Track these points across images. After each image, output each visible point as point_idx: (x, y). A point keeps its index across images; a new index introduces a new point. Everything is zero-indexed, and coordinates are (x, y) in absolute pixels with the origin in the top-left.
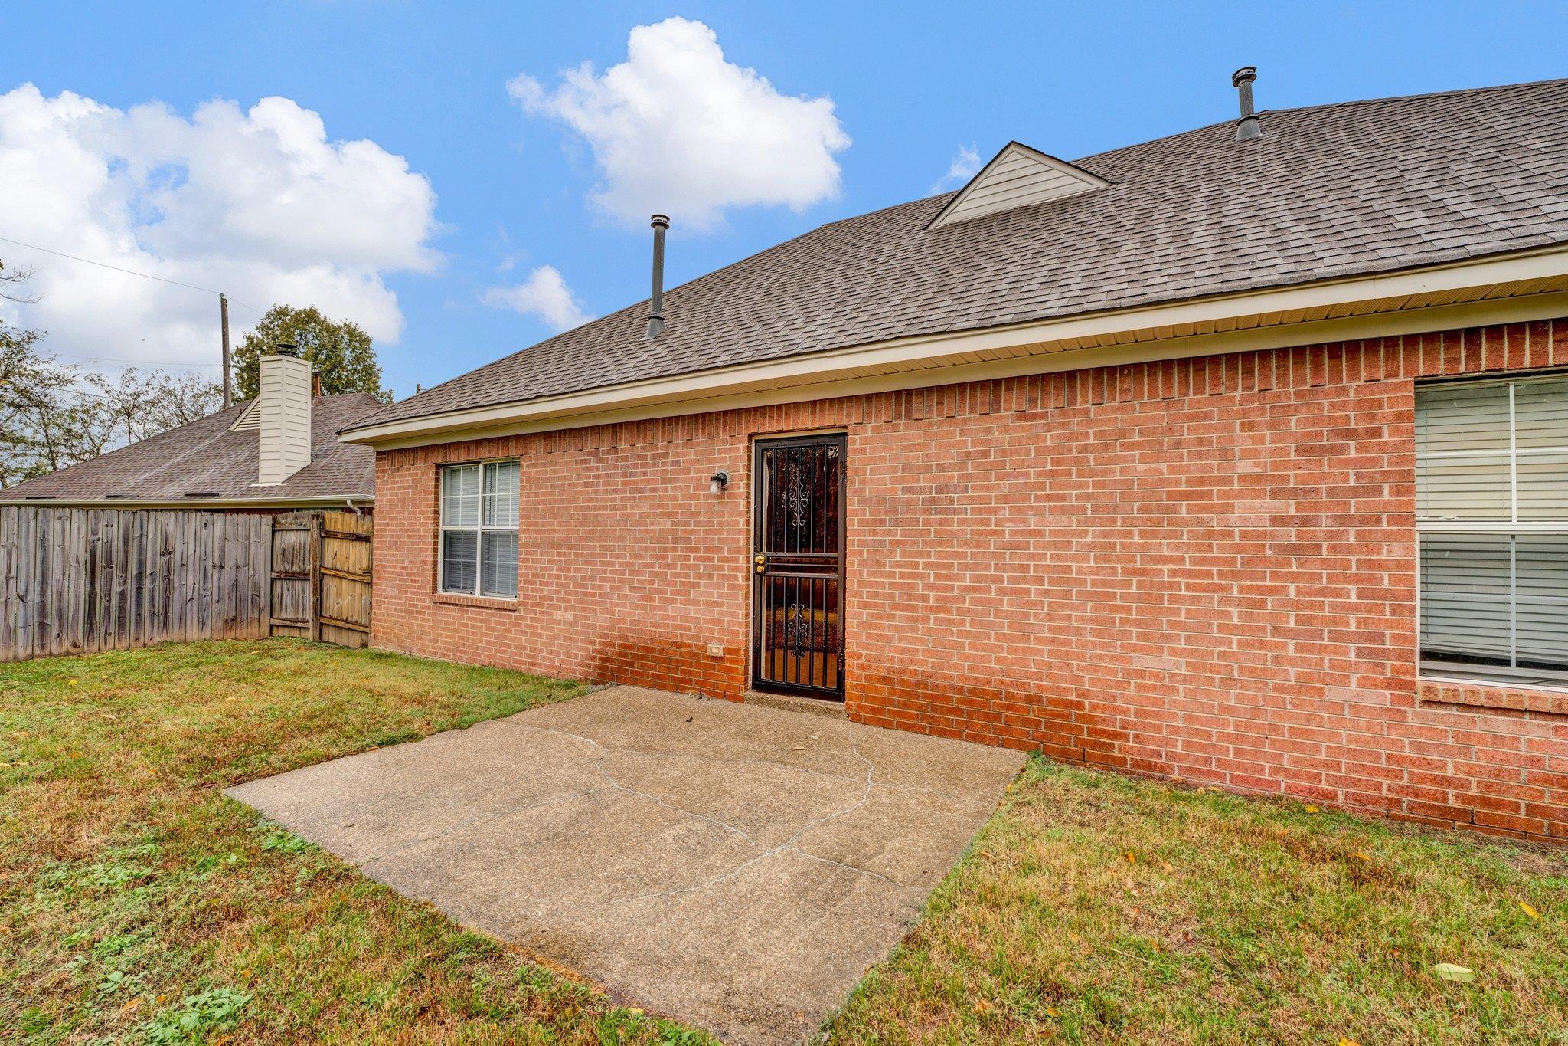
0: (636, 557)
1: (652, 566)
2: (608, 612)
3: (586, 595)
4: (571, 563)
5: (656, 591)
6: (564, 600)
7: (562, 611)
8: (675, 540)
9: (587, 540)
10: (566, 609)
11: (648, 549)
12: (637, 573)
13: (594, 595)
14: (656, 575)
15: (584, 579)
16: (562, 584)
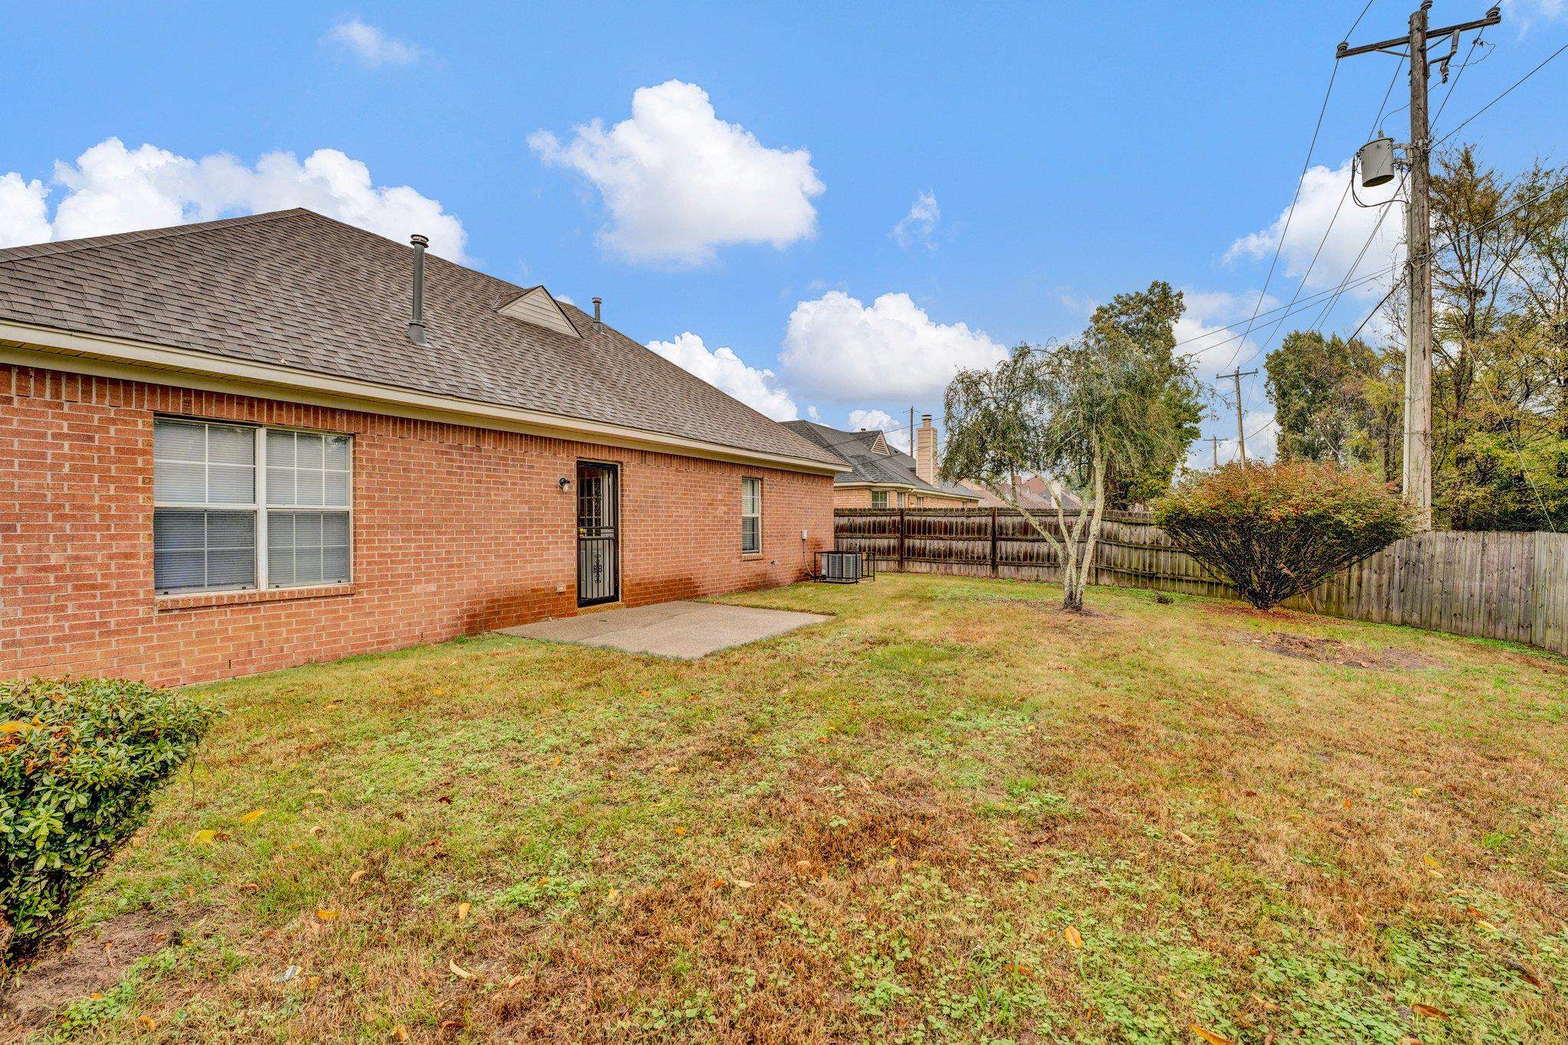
2: (475, 577)
3: (451, 566)
4: (432, 540)
5: (518, 556)
6: (425, 574)
7: (423, 585)
8: (532, 520)
9: (451, 520)
10: (428, 582)
11: (510, 526)
12: (502, 544)
13: (460, 566)
14: (519, 544)
15: (448, 552)
16: (422, 561)
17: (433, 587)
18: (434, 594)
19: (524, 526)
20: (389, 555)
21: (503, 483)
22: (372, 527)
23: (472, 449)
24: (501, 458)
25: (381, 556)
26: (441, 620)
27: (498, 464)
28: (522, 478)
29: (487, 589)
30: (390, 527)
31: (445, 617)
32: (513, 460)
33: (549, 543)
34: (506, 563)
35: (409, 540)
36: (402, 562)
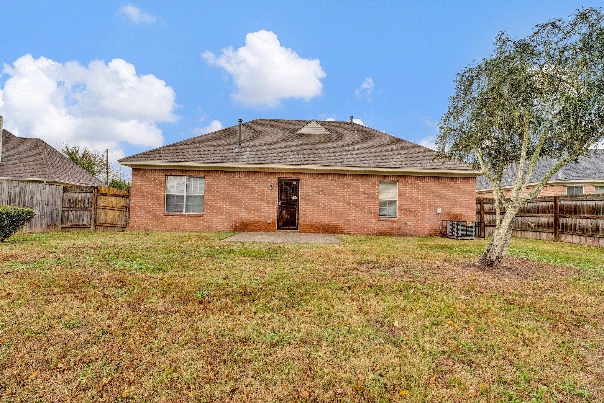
0: (246, 202)
1: (251, 204)
2: (237, 215)
3: (230, 211)
4: (224, 204)
5: (252, 210)
6: (221, 213)
7: (221, 216)
8: (258, 199)
9: (230, 198)
10: (222, 215)
11: (250, 200)
12: (247, 206)
13: (232, 211)
14: (253, 206)
15: (229, 207)
16: (221, 209)
17: (224, 217)
18: (224, 219)
19: (255, 201)
20: (212, 207)
21: (248, 187)
22: (208, 199)
23: (237, 177)
24: (247, 179)
25: (210, 207)
26: (226, 227)
27: (246, 181)
28: (255, 185)
29: (241, 219)
30: (212, 200)
31: (227, 226)
32: (252, 180)
33: (265, 207)
34: (248, 212)
35: (218, 203)
36: (215, 209)
